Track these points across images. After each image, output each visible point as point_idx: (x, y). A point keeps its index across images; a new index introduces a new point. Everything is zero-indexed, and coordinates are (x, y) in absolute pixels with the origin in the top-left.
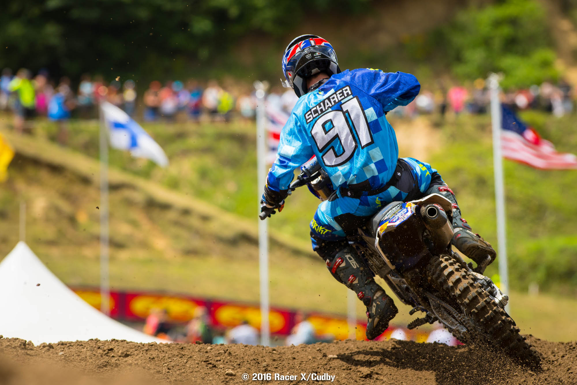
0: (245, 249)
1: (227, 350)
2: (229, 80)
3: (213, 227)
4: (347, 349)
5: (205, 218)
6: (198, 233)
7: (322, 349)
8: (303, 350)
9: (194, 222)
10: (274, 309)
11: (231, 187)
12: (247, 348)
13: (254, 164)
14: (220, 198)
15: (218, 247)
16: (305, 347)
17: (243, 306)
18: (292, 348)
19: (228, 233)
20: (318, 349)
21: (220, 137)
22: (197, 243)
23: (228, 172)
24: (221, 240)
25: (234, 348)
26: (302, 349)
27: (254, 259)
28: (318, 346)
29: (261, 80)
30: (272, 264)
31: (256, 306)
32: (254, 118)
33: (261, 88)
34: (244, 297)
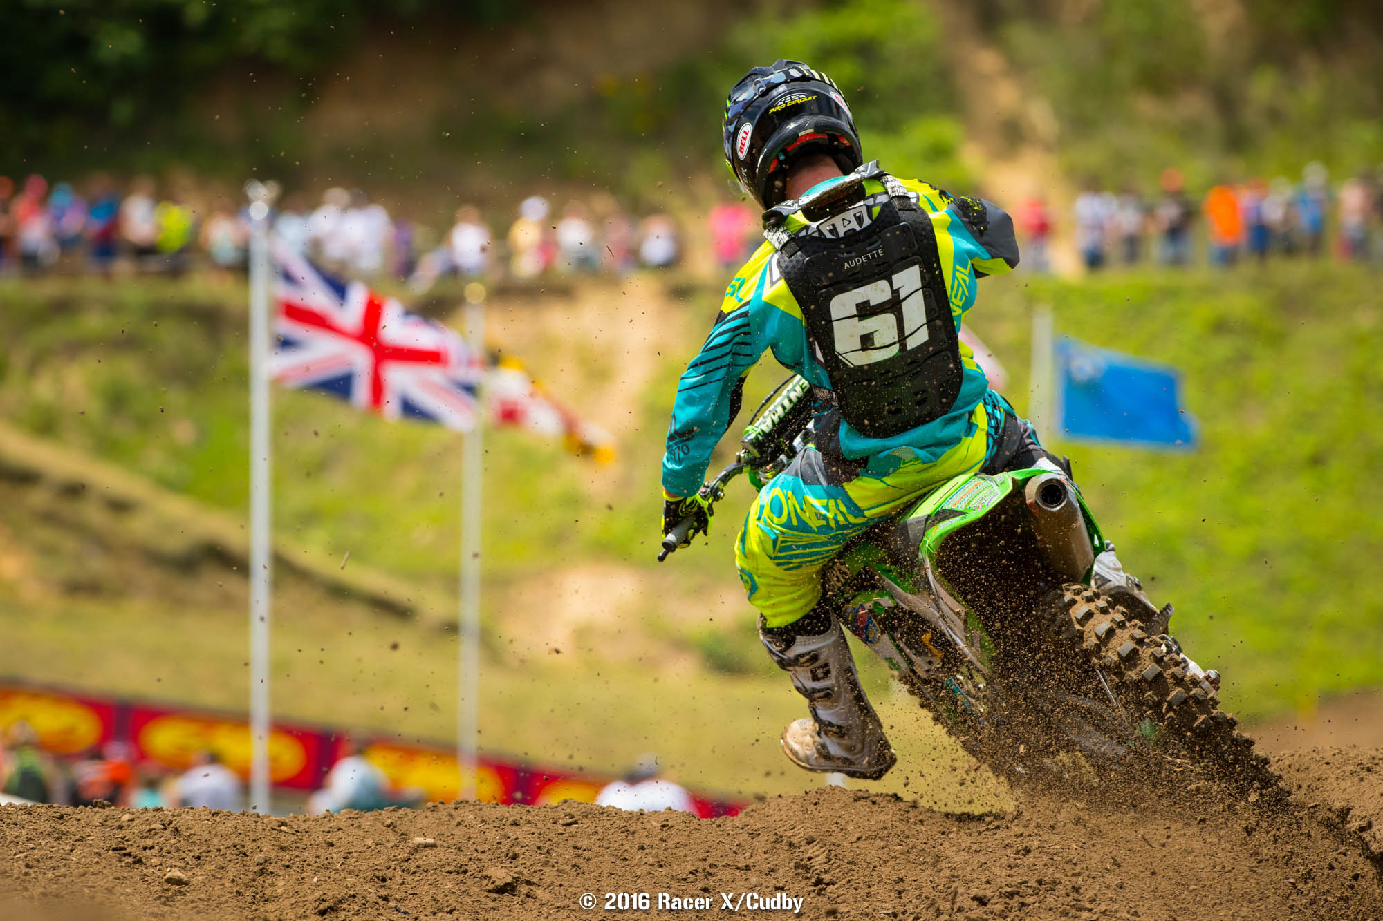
0: (214, 582)
1: (171, 823)
2: (183, 179)
3: (138, 527)
4: (459, 824)
5: (120, 506)
6: (102, 543)
7: (399, 822)
8: (352, 825)
9: (93, 514)
10: (282, 728)
11: (183, 432)
12: (218, 819)
13: (241, 378)
14: (156, 458)
15: (150, 577)
16: (357, 819)
17: (209, 719)
18: (326, 820)
19: (174, 544)
20: (389, 821)
21: (157, 311)
22: (98, 566)
23: (175, 397)
24: (156, 558)
25: (187, 817)
26: (350, 822)
27: (237, 607)
28: (387, 815)
29: (263, 177)
30: (278, 620)
31: (240, 720)
32: (242, 268)
33: (261, 197)
34: (212, 697)
